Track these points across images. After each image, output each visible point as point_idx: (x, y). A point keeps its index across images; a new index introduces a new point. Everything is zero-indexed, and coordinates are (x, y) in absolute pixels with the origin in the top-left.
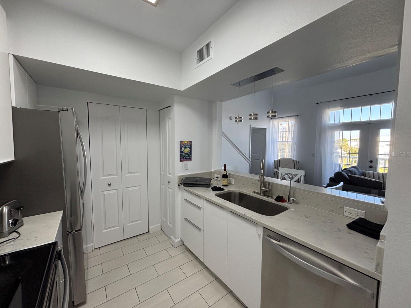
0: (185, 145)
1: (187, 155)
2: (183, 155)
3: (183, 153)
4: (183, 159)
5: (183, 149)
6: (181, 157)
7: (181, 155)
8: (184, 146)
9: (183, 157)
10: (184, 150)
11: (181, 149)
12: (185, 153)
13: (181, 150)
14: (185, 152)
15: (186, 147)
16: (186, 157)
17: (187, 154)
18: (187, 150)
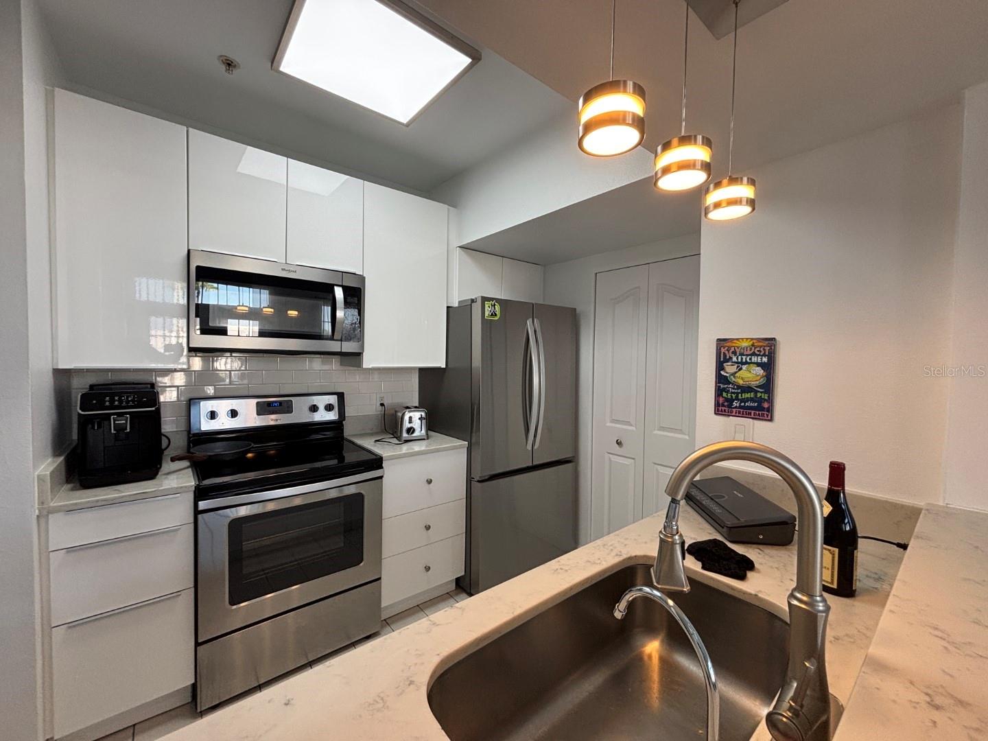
0: (742, 354)
1: (748, 395)
2: (727, 392)
3: (729, 383)
4: (730, 406)
5: (730, 369)
6: (721, 400)
7: (719, 392)
8: (734, 359)
9: (731, 401)
10: (734, 374)
11: (720, 366)
12: (739, 387)
13: (722, 373)
14: (741, 382)
15: (746, 363)
16: (742, 401)
17: (748, 389)
18: (751, 375)
